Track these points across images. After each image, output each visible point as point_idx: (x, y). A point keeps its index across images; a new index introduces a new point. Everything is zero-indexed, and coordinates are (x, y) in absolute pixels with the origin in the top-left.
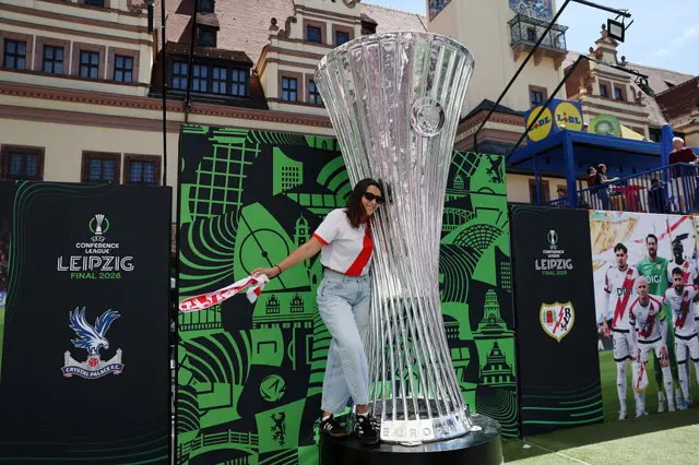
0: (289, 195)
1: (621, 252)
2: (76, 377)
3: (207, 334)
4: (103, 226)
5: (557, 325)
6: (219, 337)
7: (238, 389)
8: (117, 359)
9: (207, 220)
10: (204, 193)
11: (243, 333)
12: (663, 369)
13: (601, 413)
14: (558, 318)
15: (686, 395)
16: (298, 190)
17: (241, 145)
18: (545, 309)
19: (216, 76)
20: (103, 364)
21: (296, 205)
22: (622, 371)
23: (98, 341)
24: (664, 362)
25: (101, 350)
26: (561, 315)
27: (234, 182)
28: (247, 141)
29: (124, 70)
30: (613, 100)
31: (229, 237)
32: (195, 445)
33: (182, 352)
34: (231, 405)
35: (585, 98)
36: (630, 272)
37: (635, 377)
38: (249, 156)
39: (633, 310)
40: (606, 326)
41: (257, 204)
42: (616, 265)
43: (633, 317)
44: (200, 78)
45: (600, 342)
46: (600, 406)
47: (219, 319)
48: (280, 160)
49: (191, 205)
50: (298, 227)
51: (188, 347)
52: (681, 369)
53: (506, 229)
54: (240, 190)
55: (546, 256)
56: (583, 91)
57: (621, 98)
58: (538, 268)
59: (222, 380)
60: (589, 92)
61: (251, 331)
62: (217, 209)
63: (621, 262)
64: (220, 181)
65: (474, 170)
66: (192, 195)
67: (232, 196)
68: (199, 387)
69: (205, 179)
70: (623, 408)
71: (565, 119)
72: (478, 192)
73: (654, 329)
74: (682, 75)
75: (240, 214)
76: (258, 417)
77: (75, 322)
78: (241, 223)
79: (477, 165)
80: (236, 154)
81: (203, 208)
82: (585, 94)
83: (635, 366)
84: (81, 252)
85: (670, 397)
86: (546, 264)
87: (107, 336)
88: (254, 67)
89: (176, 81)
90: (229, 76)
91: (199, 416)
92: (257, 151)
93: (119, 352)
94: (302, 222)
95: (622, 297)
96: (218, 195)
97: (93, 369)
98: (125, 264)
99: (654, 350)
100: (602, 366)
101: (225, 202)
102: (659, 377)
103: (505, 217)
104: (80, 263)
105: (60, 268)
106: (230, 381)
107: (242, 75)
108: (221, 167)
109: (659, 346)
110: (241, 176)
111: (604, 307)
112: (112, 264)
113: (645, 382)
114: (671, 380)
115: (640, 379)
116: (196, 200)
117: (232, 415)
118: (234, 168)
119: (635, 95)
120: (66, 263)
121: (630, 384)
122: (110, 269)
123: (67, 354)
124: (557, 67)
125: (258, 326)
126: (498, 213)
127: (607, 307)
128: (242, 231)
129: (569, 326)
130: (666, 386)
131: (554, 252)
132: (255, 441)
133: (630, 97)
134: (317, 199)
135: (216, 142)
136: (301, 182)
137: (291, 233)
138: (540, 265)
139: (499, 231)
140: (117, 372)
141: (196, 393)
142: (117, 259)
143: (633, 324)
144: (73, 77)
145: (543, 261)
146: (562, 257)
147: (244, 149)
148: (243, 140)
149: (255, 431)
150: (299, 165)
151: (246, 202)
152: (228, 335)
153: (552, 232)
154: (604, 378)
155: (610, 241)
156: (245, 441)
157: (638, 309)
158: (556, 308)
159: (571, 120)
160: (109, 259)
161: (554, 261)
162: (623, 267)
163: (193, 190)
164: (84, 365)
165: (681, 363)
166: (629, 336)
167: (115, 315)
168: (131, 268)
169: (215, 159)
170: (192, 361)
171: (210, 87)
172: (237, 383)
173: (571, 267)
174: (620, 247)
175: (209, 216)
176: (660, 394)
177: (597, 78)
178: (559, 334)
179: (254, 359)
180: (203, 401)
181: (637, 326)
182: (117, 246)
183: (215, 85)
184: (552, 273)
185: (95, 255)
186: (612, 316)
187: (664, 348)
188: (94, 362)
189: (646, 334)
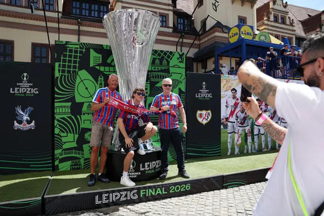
0: (96, 67)
1: (234, 91)
2: (18, 130)
3: (65, 116)
4: (27, 77)
5: (204, 118)
6: (70, 117)
7: (77, 136)
8: (33, 124)
9: (65, 76)
10: (64, 66)
11: (78, 116)
12: (248, 137)
13: (220, 152)
14: (204, 116)
15: (256, 147)
16: (99, 65)
17: (78, 48)
18: (199, 112)
19: (93, 8)
20: (28, 125)
21: (99, 70)
22: (230, 137)
23: (26, 117)
24: (249, 134)
25: (27, 121)
26: (206, 115)
27: (75, 62)
28: (80, 47)
29: (50, 5)
30: (279, 23)
31: (73, 82)
32: (61, 154)
33: (56, 122)
34: (74, 141)
35: (266, 22)
36: (238, 99)
37: (236, 139)
38: (81, 52)
39: (238, 114)
40: (225, 120)
41: (84, 70)
42: (232, 96)
43: (237, 117)
44: (85, 9)
45: (222, 126)
46: (220, 149)
47: (69, 111)
48: (93, 54)
49: (59, 70)
50: (99, 79)
51: (58, 120)
52: (256, 137)
53: (184, 81)
54: (78, 65)
55: (201, 92)
56: (265, 18)
57: (284, 22)
58: (197, 97)
59: (71, 133)
60: (268, 19)
61: (82, 116)
62: (69, 72)
63: (234, 95)
64: (70, 61)
65: (172, 58)
66: (59, 66)
67: (75, 67)
68: (62, 134)
69: (64, 61)
70: (230, 151)
71: (245, 33)
72: (173, 67)
73: (246, 122)
74: (316, 11)
75: (77, 74)
76: (84, 146)
77: (18, 111)
78: (78, 77)
79: (173, 56)
80: (76, 52)
81: (63, 71)
82: (266, 20)
83: (236, 136)
84: (19, 86)
85: (250, 148)
86: (200, 95)
87: (29, 116)
88: (111, 4)
89: (74, 11)
90: (99, 8)
91: (63, 145)
92: (84, 50)
93: (34, 122)
94: (101, 77)
95: (233, 109)
96: (69, 67)
97: (24, 127)
98: (35, 91)
99: (245, 130)
100: (222, 135)
101: (72, 69)
102: (246, 140)
103: (184, 76)
104: (19, 90)
105: (11, 92)
106: (74, 133)
107: (105, 8)
108: (70, 56)
109: (247, 129)
110: (78, 60)
111: (224, 112)
112: (30, 91)
113: (240, 141)
114: (251, 141)
115: (238, 140)
116: (61, 69)
117: (74, 145)
118: (76, 57)
119: (290, 21)
120: (14, 90)
121: (233, 142)
122: (30, 93)
123: (15, 122)
124: (252, 7)
125: (84, 114)
126: (181, 75)
127: (226, 113)
128: (78, 80)
129: (209, 120)
130: (249, 144)
131: (204, 91)
132: (83, 154)
133: (288, 22)
134: (107, 69)
135: (68, 47)
136: (101, 62)
137: (97, 81)
138: (198, 95)
139: (181, 82)
140: (33, 128)
141: (61, 137)
142: (32, 89)
143: (237, 120)
144: (25, 7)
145: (199, 94)
146: (207, 92)
147: (79, 50)
148: (78, 46)
149: (83, 151)
150: (100, 56)
151: (80, 69)
152: (73, 117)
153: (204, 83)
154: (222, 139)
155: (230, 87)
156: (79, 154)
157: (239, 114)
158: (204, 112)
159: (248, 34)
160: (29, 89)
161: (204, 94)
162: (234, 97)
163: (60, 65)
164: (21, 126)
165: (255, 135)
166: (235, 124)
167: (32, 109)
168: (37, 92)
169: (68, 53)
170: (60, 126)
171: (90, 13)
172: (76, 134)
173: (211, 97)
174: (234, 89)
175: (66, 74)
176: (246, 146)
177: (273, 12)
178: (204, 122)
179: (82, 126)
180: (64, 139)
181: (238, 121)
182: (32, 84)
183: (93, 12)
184: (203, 99)
185: (24, 87)
186: (228, 116)
187: (249, 129)
188: (25, 125)
189: (242, 123)
